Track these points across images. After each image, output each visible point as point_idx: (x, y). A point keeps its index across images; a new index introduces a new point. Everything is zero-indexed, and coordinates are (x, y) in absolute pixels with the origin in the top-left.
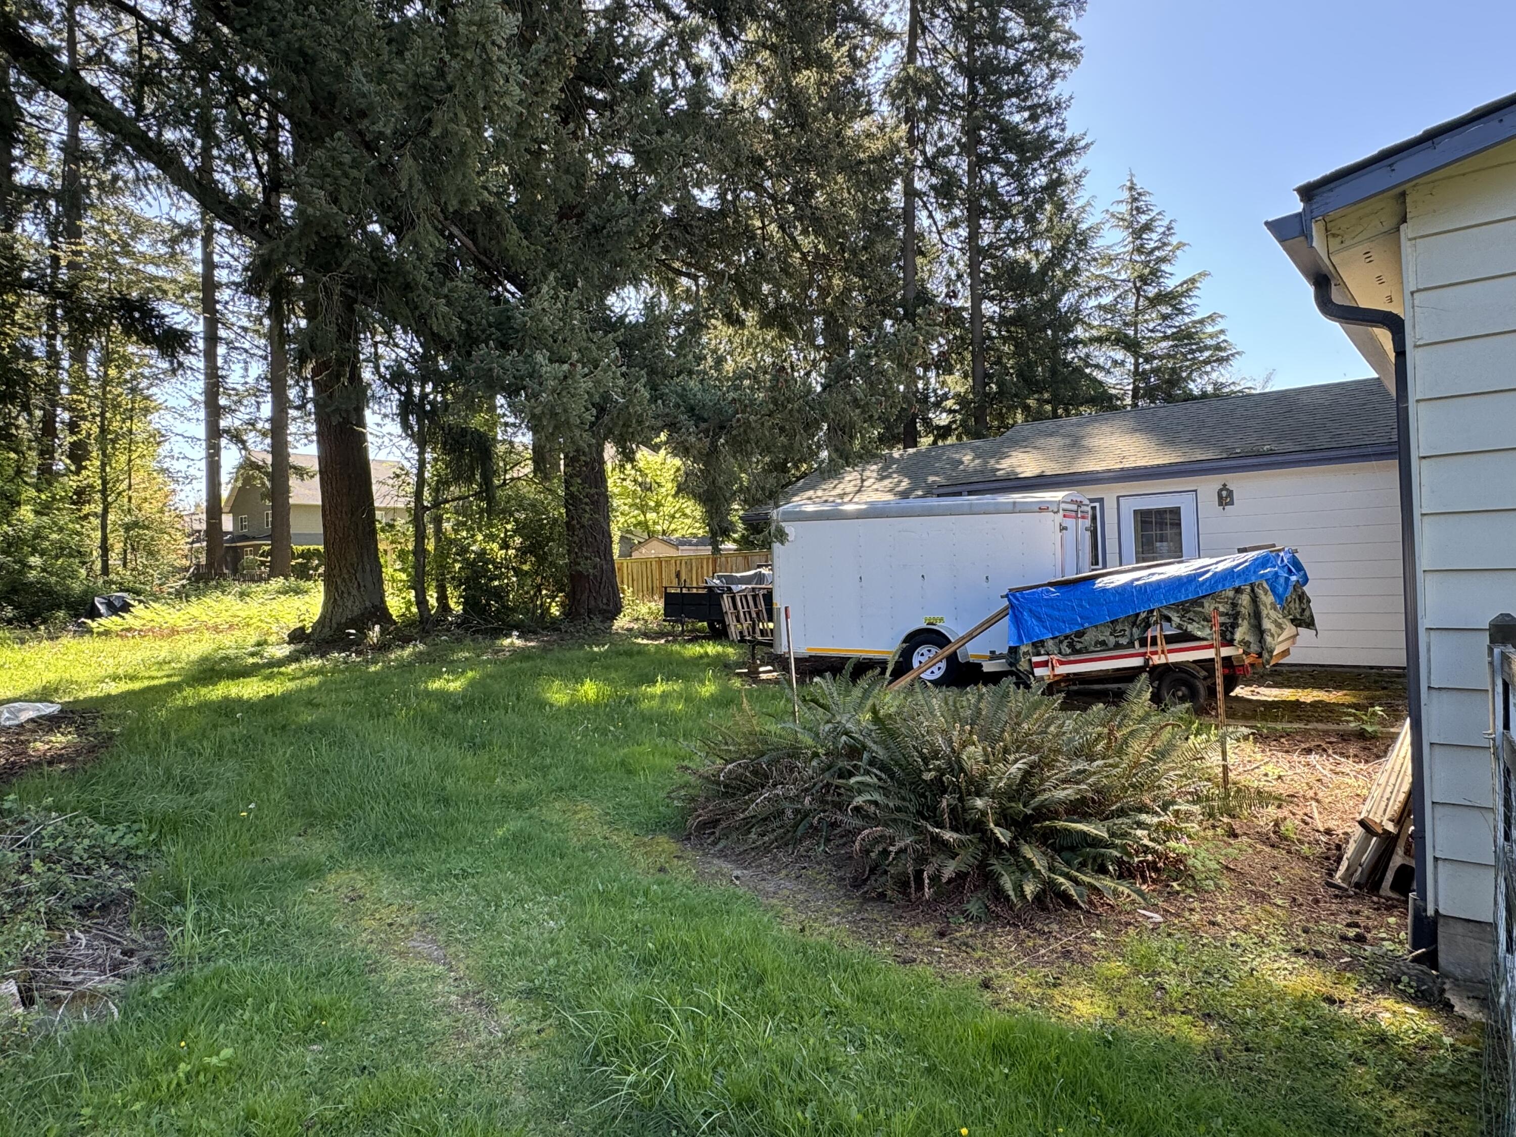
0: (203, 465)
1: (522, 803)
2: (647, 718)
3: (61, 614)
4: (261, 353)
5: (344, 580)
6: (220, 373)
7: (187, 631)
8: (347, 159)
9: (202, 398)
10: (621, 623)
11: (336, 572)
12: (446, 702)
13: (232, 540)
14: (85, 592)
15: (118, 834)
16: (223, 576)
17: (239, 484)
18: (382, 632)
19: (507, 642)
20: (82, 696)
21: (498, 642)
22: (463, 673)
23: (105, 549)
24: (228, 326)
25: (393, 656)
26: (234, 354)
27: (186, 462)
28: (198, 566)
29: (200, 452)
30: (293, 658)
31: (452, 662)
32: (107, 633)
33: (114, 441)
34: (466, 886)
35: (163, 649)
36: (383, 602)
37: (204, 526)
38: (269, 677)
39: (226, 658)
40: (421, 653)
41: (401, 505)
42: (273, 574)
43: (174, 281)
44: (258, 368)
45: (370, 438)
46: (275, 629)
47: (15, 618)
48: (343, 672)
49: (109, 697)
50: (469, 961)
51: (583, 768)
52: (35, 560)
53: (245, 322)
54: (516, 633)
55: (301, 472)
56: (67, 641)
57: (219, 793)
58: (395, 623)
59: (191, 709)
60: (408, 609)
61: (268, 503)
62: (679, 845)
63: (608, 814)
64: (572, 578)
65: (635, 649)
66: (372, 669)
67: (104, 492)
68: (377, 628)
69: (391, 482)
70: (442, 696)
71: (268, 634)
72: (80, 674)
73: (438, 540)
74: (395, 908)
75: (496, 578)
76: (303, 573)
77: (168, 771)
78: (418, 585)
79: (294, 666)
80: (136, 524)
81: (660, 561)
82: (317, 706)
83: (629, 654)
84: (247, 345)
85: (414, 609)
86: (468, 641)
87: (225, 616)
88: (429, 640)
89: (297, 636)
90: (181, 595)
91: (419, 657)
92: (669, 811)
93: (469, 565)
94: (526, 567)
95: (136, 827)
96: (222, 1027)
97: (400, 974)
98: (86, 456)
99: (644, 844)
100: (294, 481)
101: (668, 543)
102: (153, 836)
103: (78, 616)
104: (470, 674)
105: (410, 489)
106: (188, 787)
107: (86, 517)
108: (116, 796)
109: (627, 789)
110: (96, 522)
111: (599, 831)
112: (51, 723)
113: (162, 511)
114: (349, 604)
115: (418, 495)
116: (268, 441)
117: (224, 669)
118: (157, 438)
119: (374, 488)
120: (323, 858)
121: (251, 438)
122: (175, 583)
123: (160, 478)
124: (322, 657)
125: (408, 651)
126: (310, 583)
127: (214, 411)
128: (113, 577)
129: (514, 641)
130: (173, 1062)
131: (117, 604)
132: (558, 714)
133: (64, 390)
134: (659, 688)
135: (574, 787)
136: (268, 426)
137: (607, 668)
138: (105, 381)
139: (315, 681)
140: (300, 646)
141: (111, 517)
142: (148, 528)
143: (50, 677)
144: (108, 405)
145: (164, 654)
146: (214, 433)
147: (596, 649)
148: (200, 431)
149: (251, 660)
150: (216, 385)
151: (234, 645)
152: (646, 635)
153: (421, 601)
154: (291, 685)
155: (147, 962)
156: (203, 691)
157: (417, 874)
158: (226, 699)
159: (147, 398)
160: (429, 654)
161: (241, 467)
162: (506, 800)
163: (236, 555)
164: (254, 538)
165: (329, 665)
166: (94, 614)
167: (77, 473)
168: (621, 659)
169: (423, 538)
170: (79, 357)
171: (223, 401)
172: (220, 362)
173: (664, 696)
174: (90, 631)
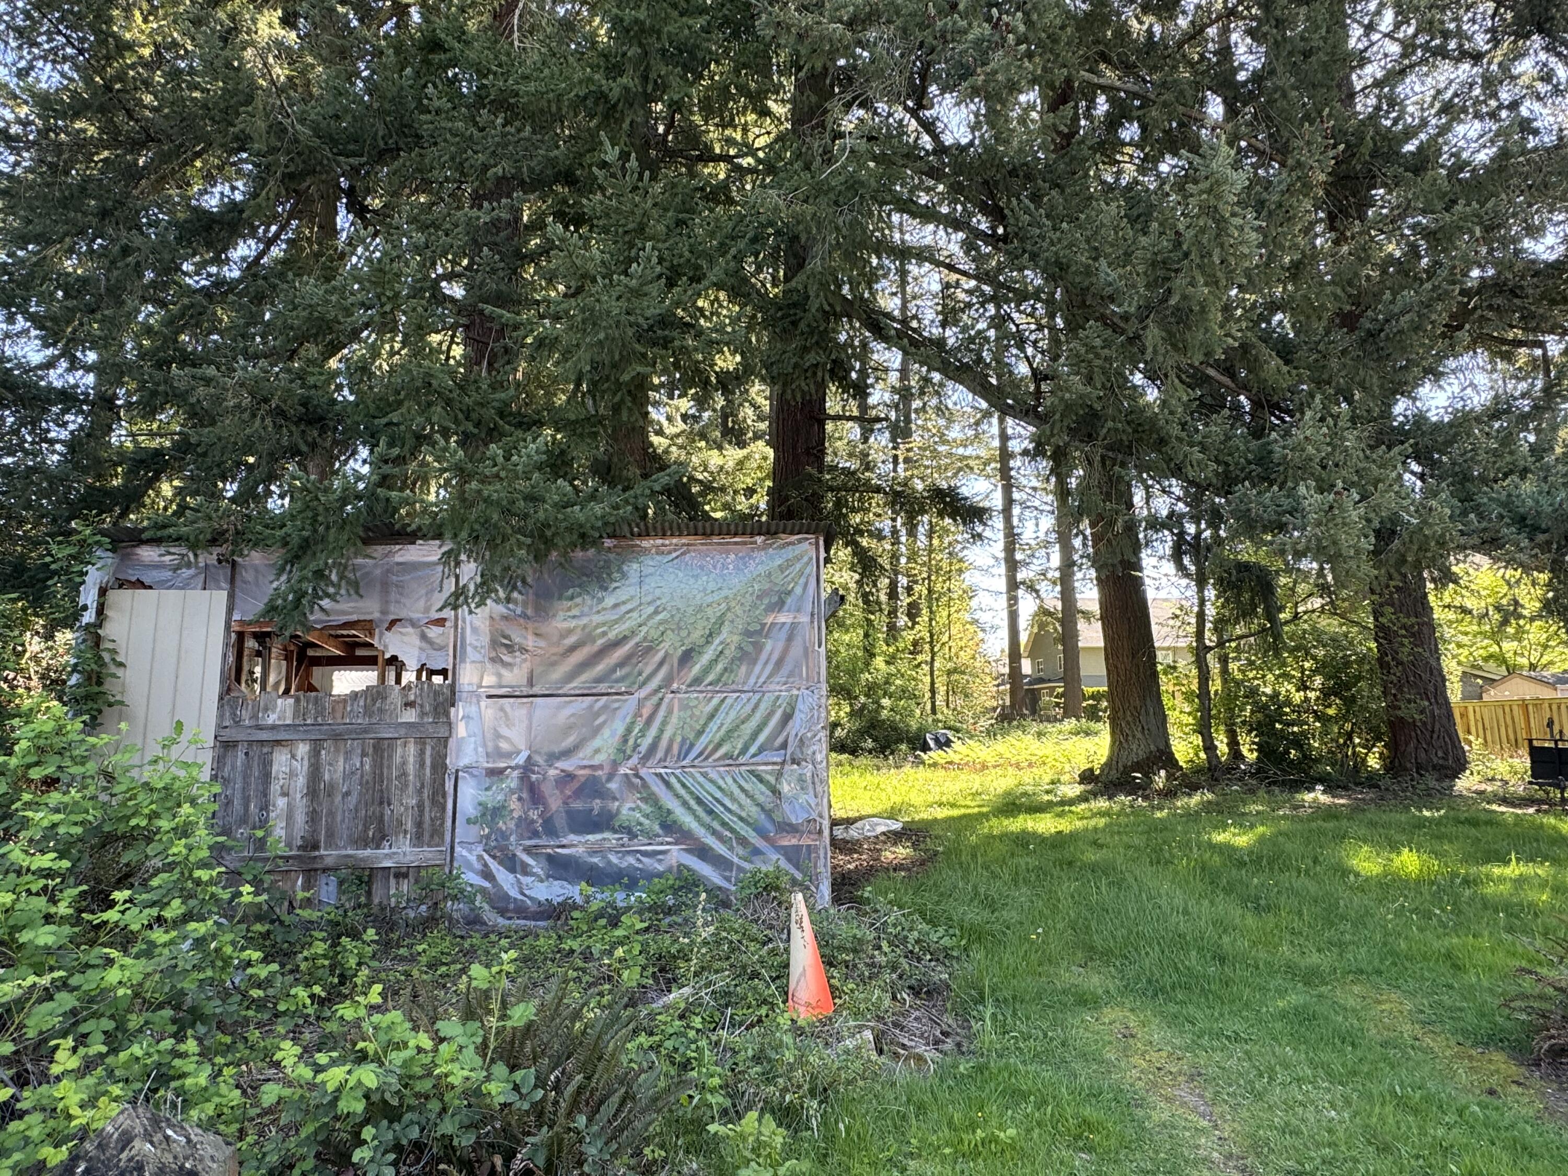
0: (1005, 615)
1: (1311, 978)
2: (1489, 906)
3: (903, 747)
4: (1049, 508)
5: (1128, 723)
6: (1016, 531)
7: (995, 767)
8: (1098, 342)
9: (1002, 555)
10: (1465, 784)
11: (1120, 714)
12: (1230, 856)
13: (1030, 683)
14: (919, 729)
15: (939, 934)
16: (1023, 716)
17: (1036, 630)
18: (1168, 778)
19: (1308, 797)
20: (917, 818)
21: (1299, 796)
22: (1252, 827)
23: (933, 691)
24: (1020, 489)
25: (1179, 804)
26: (1027, 513)
27: (992, 613)
28: (1003, 707)
29: (1002, 602)
30: (1083, 798)
31: (1243, 814)
32: (935, 765)
33: (937, 600)
34: (1239, 1050)
35: (976, 782)
36: (1168, 745)
37: (1006, 670)
38: (1061, 815)
39: (1025, 794)
40: (1209, 802)
41: (1182, 643)
42: (1066, 715)
43: (978, 457)
44: (1048, 522)
45: (1147, 581)
46: (1067, 768)
47: (874, 749)
48: (1127, 815)
49: (936, 820)
50: (1236, 1125)
51: (1392, 953)
52: (886, 702)
53: (1034, 483)
54: (1319, 787)
55: (1087, 615)
56: (907, 768)
57: (1014, 913)
58: (1181, 768)
59: (994, 837)
60: (1197, 755)
61: (1060, 647)
62: (1523, 1070)
63: (1422, 1012)
64: (1391, 725)
65: (1483, 816)
66: (1158, 815)
67: (931, 642)
68: (1163, 773)
69: (1171, 622)
70: (1226, 850)
71: (1061, 773)
72: (916, 799)
73: (1225, 681)
74: (1164, 1054)
75: (1292, 724)
76: (1093, 714)
77: (975, 887)
78: (1204, 729)
79: (1083, 806)
80: (955, 670)
81: (1524, 705)
82: (1101, 846)
83: (1473, 823)
84: (1037, 503)
85: (1203, 755)
86: (1261, 793)
87: (1024, 755)
88: (1217, 789)
89: (1087, 777)
90: (990, 733)
91: (1207, 807)
92: (1509, 1025)
93: (1260, 708)
94: (1331, 712)
95: (951, 931)
96: (1010, 1112)
97: (1165, 1116)
98: (918, 614)
99: (1471, 1058)
100: (1081, 625)
101: (1541, 681)
102: (963, 942)
103: (914, 749)
104: (1261, 829)
105: (1192, 629)
106: (991, 905)
107: (919, 665)
108: (938, 903)
109: (1451, 987)
110: (926, 668)
111: (1407, 1029)
112: (896, 837)
113: (973, 658)
114: (1134, 747)
115: (1200, 634)
116: (1058, 588)
117: (1022, 804)
118: (970, 593)
119: (1154, 628)
120: (1100, 991)
121: (1043, 587)
122: (985, 723)
123: (971, 628)
124: (1110, 798)
125: (1196, 799)
126: (1100, 725)
127: (1012, 565)
128: (940, 716)
129: (1318, 796)
130: (973, 1127)
131: (943, 740)
132: (1364, 885)
133: (903, 560)
134: (1513, 870)
135: (1379, 973)
136: (1057, 574)
137: (1440, 837)
138: (931, 550)
139: (1102, 822)
140: (1089, 787)
141: (937, 665)
142: (963, 673)
143: (897, 799)
144: (934, 570)
145: (976, 786)
146: (1013, 584)
147: (1427, 813)
148: (1001, 584)
149: (1046, 798)
150: (1013, 543)
151: (1031, 781)
152: (1504, 801)
153: (1210, 747)
154: (1079, 824)
155: (959, 1045)
156: (1006, 822)
157: (1188, 1026)
158: (1024, 831)
159: (961, 561)
160: (1217, 804)
161: (1036, 614)
162: (1291, 970)
163: (1033, 697)
164: (1050, 681)
165: (1116, 808)
166: (925, 748)
167: (912, 628)
168: (1461, 828)
169: (1207, 680)
170: (912, 533)
171: (1019, 556)
172: (1015, 521)
173: (1520, 881)
174: (923, 763)
